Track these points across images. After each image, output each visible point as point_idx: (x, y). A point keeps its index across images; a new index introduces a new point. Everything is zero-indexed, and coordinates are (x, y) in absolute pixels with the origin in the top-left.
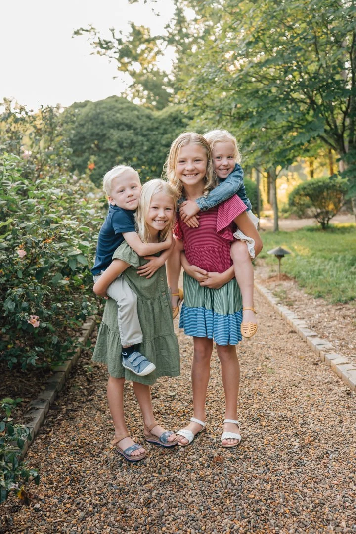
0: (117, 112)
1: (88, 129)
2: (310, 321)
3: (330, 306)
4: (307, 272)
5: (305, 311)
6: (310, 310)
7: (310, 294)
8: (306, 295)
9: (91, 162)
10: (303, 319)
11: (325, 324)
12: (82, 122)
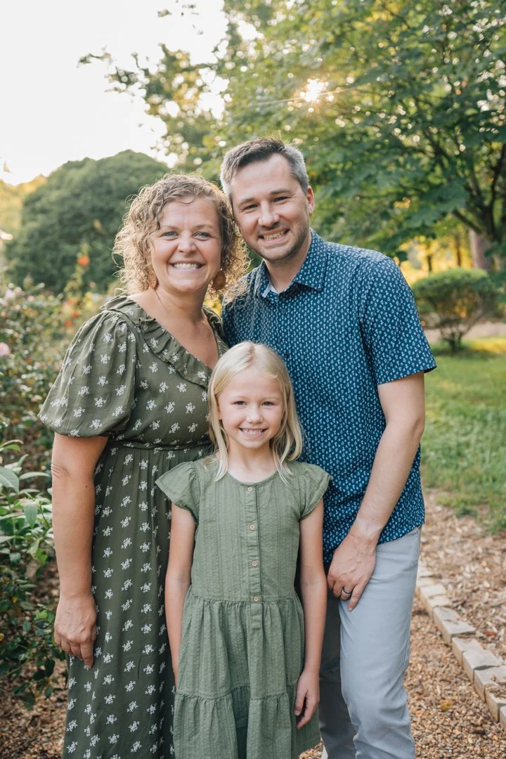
0: (131, 174)
1: (86, 202)
2: (455, 586)
3: (489, 540)
4: (436, 451)
5: (441, 554)
6: (450, 551)
7: (447, 506)
8: (439, 508)
9: (83, 254)
10: (440, 577)
11: (486, 597)
12: (77, 191)
